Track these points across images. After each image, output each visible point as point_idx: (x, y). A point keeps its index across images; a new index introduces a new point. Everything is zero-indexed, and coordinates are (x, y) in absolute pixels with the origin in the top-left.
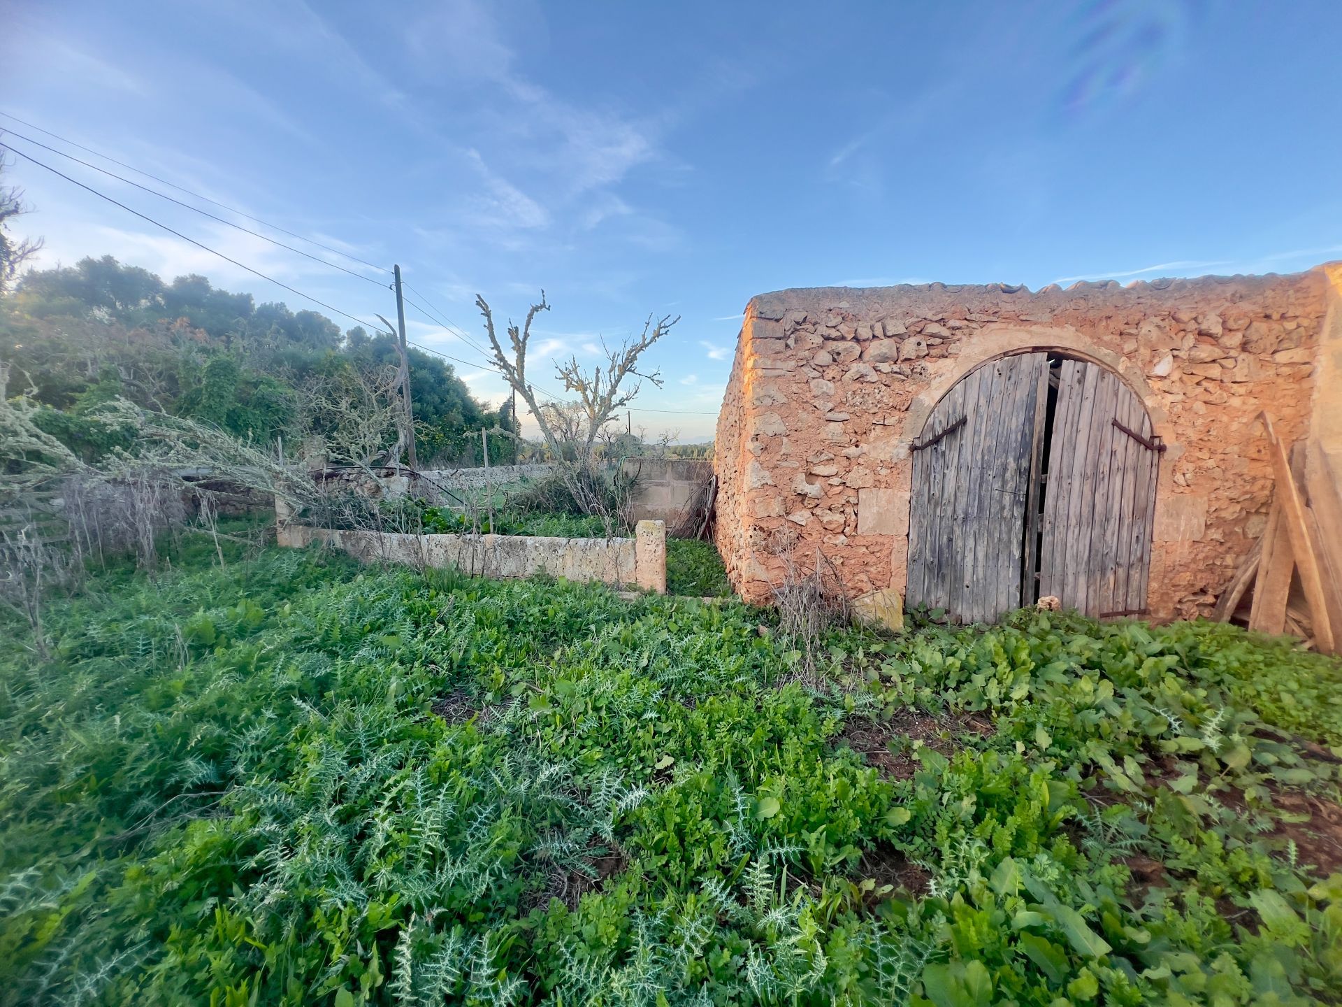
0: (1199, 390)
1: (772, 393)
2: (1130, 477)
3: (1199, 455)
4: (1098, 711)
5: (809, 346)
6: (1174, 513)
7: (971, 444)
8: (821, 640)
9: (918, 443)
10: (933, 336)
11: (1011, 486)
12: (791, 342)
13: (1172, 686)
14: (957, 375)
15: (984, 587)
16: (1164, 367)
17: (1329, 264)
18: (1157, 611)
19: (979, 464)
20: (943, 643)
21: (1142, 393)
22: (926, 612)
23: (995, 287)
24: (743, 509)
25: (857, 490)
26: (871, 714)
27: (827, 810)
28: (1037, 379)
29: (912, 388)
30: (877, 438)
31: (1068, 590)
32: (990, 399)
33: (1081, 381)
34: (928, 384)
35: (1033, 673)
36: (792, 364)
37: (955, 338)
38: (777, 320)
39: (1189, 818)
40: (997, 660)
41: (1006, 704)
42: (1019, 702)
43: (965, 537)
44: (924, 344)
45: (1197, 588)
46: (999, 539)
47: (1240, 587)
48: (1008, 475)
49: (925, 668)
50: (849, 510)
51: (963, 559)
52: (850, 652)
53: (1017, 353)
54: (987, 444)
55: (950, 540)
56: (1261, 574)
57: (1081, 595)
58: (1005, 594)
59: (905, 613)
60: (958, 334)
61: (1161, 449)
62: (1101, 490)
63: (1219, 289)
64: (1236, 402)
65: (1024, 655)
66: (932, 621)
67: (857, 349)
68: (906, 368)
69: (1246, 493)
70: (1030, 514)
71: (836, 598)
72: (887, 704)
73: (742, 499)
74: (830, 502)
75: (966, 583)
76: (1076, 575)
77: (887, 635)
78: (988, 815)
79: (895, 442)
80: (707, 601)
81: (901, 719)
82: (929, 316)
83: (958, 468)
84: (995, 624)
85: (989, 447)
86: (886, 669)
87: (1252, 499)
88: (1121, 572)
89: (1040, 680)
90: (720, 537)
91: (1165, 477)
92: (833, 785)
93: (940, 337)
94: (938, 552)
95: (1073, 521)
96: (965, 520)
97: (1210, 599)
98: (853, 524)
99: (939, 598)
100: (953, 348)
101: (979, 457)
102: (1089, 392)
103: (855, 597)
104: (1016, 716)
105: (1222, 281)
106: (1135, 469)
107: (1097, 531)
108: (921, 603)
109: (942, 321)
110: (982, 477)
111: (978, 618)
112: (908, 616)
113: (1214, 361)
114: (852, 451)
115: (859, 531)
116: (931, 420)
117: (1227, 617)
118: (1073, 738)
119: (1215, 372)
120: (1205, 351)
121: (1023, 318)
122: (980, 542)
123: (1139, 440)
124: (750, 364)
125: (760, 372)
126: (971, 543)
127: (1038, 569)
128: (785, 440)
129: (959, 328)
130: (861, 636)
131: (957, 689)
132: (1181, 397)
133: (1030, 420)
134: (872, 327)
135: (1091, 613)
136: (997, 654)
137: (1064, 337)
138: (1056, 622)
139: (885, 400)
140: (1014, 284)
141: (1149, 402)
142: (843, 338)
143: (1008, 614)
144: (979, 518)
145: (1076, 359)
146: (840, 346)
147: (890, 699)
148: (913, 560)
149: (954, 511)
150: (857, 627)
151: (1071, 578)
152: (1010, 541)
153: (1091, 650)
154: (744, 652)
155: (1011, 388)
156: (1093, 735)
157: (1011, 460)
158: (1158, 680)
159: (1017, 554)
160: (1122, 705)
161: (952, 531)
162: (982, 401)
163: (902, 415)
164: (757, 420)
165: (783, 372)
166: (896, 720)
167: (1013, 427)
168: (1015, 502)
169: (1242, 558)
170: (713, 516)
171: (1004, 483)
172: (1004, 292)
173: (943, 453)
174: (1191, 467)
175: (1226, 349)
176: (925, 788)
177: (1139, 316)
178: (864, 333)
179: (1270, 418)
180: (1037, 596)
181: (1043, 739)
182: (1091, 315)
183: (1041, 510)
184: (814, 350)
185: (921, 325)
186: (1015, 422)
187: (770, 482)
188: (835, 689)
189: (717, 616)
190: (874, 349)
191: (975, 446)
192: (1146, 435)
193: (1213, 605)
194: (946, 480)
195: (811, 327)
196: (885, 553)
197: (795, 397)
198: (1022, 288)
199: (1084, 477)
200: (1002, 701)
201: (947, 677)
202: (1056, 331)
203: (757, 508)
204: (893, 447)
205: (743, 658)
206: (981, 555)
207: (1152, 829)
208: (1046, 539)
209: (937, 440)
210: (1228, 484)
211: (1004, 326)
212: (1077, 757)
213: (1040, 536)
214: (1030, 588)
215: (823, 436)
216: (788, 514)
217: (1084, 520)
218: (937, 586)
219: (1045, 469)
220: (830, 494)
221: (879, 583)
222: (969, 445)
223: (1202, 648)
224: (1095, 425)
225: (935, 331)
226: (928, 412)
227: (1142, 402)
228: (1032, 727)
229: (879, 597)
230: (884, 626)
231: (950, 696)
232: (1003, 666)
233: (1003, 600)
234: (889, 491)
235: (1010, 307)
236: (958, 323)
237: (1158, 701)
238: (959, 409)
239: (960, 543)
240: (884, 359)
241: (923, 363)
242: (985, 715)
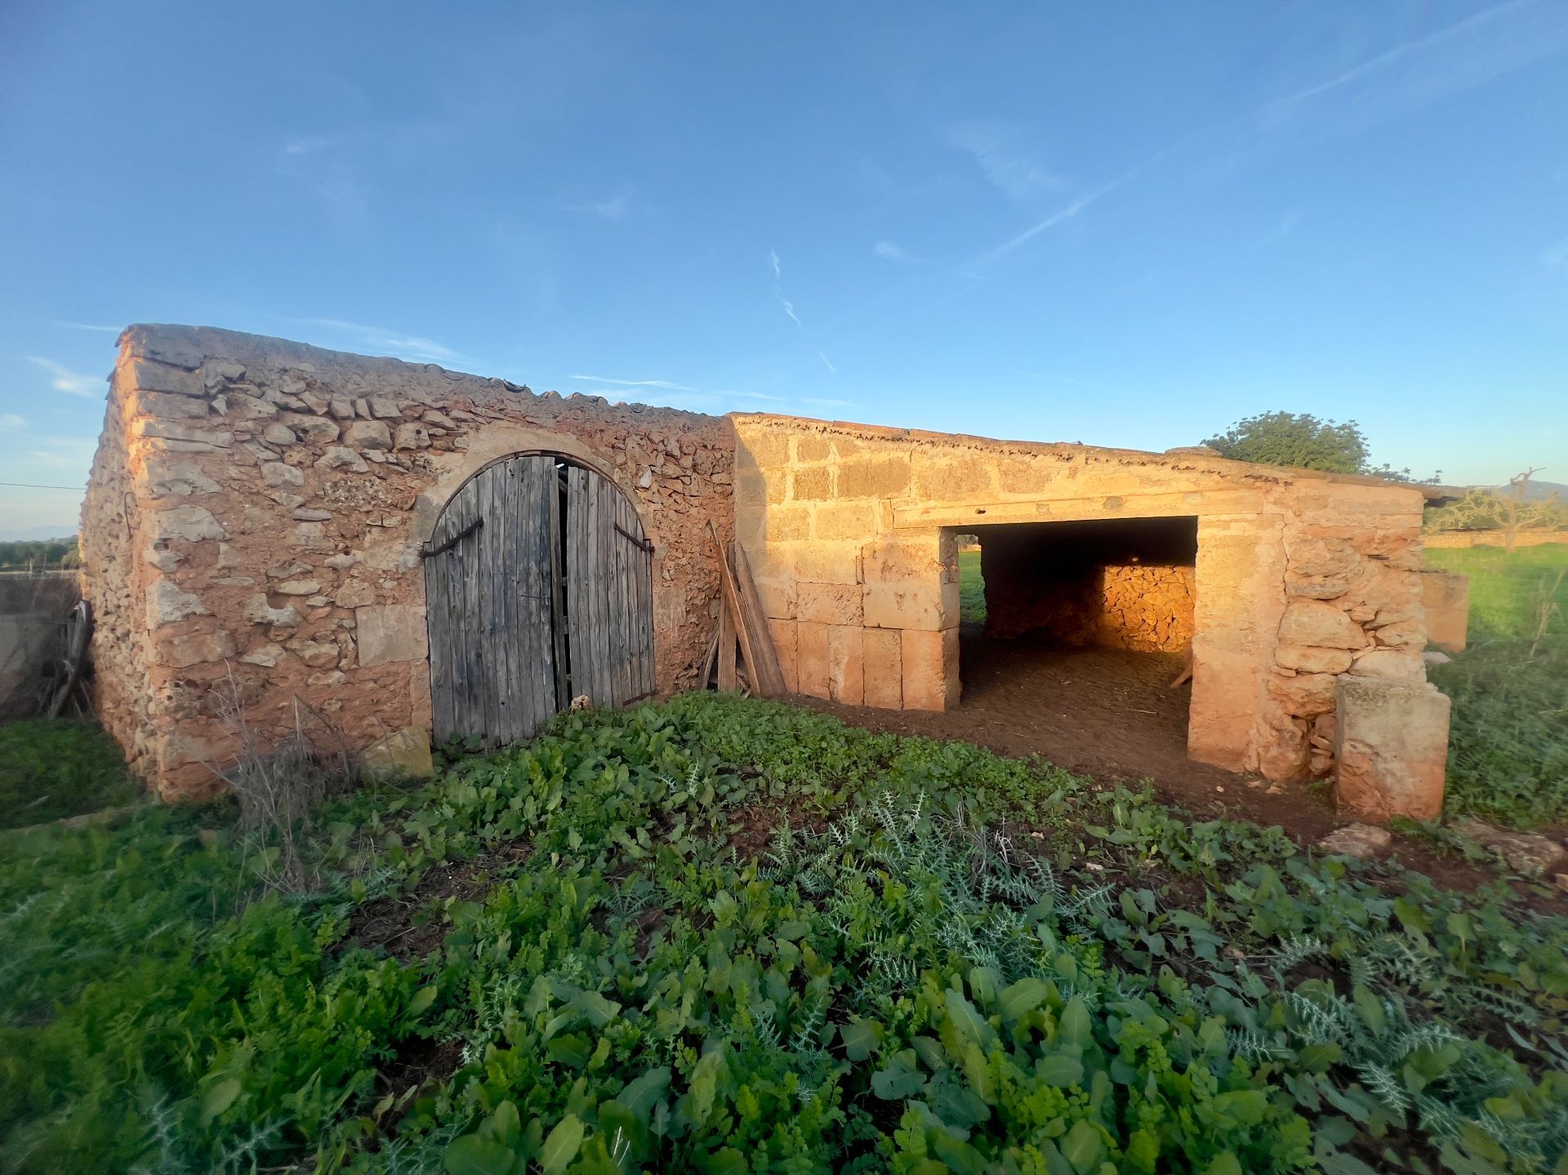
0: (671, 501)
1: (190, 476)
2: (633, 576)
3: (676, 554)
4: (618, 796)
5: (254, 415)
6: (665, 605)
7: (491, 549)
8: (315, 819)
9: (429, 549)
10: (435, 425)
11: (535, 591)
12: (220, 404)
13: (670, 751)
14: (468, 472)
15: (521, 699)
16: (646, 480)
17: (734, 413)
18: (663, 689)
19: (502, 570)
20: (478, 774)
21: (634, 501)
22: (460, 743)
23: (499, 383)
24: (150, 655)
25: (353, 610)
26: (391, 891)
27: (325, 1045)
28: (548, 483)
29: (416, 483)
30: (375, 543)
31: (596, 687)
32: (505, 501)
33: (586, 487)
34: (435, 480)
35: (566, 779)
36: (225, 437)
37: (461, 431)
38: (190, 370)
39: (677, 861)
40: (532, 776)
41: (543, 818)
42: (553, 812)
43: (494, 647)
44: (424, 433)
45: (686, 665)
46: (530, 648)
47: (711, 658)
48: (532, 579)
49: (458, 810)
50: (342, 637)
51: (495, 675)
52: (359, 822)
53: (529, 455)
54: (508, 548)
55: (479, 656)
56: (721, 645)
57: (607, 689)
58: (542, 703)
59: (433, 750)
60: (464, 428)
61: (652, 550)
62: (612, 590)
63: (675, 418)
64: (693, 511)
65: (558, 763)
66: (468, 752)
67: (334, 430)
68: (405, 458)
69: (707, 583)
70: (556, 618)
71: (335, 756)
72: (410, 871)
73: (145, 640)
74: (312, 630)
75: (501, 699)
76: (601, 670)
77: (412, 784)
78: (523, 943)
79: (401, 548)
80: (79, 822)
81: (432, 881)
82: (428, 401)
83: (480, 575)
84: (535, 737)
85: (510, 551)
86: (409, 828)
87: (710, 588)
88: (634, 660)
89: (574, 783)
90: (107, 704)
91: (656, 575)
92: (331, 1009)
93: (444, 428)
94: (467, 672)
95: (594, 620)
96: (493, 631)
97: (694, 671)
98: (351, 655)
99: (474, 722)
100: (459, 442)
101: (500, 562)
102: (594, 499)
103: (365, 747)
104: (551, 828)
105: (676, 413)
106: (635, 568)
107: (613, 625)
108: (453, 734)
109: (444, 410)
110: (506, 584)
111: (517, 734)
112: (438, 754)
113: (677, 478)
114: (340, 559)
115: (362, 663)
116: (442, 521)
117: (705, 684)
118: (599, 829)
119: (679, 486)
120: (671, 469)
121: (530, 420)
122: (511, 653)
123: (635, 542)
124: (138, 427)
125: (161, 444)
126: (502, 655)
127: (569, 671)
128: (223, 547)
129: (465, 421)
130: (376, 796)
131: (495, 821)
132: (659, 506)
133: (546, 523)
134: (353, 403)
135: (616, 704)
136: (533, 770)
137: (568, 444)
138: (586, 720)
139: (381, 495)
140: (519, 383)
141: (639, 510)
142: (310, 411)
143: (546, 723)
144: (507, 627)
145: (580, 467)
146: (308, 421)
147: (415, 863)
148: (438, 685)
149: (480, 623)
150: (370, 786)
151: (597, 675)
152: (540, 648)
153: (614, 739)
154: (169, 882)
155: (524, 490)
156: (615, 819)
157: (533, 564)
158: (660, 751)
159: (548, 660)
160: (636, 783)
161: (480, 645)
162: (497, 503)
163: (406, 515)
164: (163, 517)
165: (208, 448)
166: (426, 885)
167: (531, 531)
168: (541, 607)
169: (710, 634)
170: (87, 670)
171: (529, 587)
172: (508, 389)
173: (461, 559)
174: (672, 564)
175: (684, 469)
176: (456, 949)
177: (624, 433)
178: (343, 409)
179: (714, 525)
180: (570, 698)
181: (575, 840)
182: (588, 426)
183: (565, 613)
184: (264, 422)
185: (420, 409)
186: (533, 525)
187: (200, 610)
188: (337, 880)
189: (100, 842)
190: (359, 431)
191: (495, 551)
192: (640, 539)
193: (697, 676)
194: (468, 590)
195: (254, 389)
196: (401, 683)
197: (235, 485)
198: (524, 388)
199: (598, 578)
200: (539, 817)
201: (483, 812)
202: (560, 436)
203: (177, 653)
204: (401, 554)
205: (165, 894)
206: (513, 667)
207: (656, 883)
208: (572, 640)
209: (452, 545)
210: (697, 577)
211: (511, 425)
212: (603, 846)
213: (567, 637)
214: (564, 691)
215: (292, 540)
216: (240, 654)
217: (602, 618)
218: (469, 710)
219: (564, 573)
220: (311, 618)
221: (397, 723)
222: (488, 549)
223: (689, 714)
224: (601, 530)
225: (437, 419)
226: (437, 512)
227: (634, 510)
228: (565, 833)
229: (398, 740)
230: (407, 774)
231: (488, 832)
232: (539, 780)
233: (540, 710)
234: (399, 607)
235: (515, 406)
236: (463, 415)
237: (661, 770)
238: (473, 510)
239: (490, 658)
240: (375, 445)
241: (427, 455)
242: (524, 839)
